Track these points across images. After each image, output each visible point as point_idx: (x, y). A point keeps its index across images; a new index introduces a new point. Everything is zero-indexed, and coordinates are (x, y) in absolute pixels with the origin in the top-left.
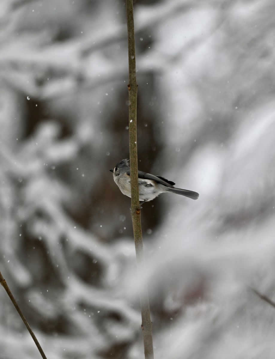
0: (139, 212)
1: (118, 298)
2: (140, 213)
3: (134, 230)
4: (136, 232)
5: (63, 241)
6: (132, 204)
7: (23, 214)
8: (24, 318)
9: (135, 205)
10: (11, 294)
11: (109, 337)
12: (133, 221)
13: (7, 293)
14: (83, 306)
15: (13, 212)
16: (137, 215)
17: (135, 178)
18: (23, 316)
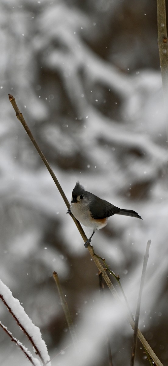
0: (165, 41)
1: (140, 132)
2: (167, 43)
3: (161, 60)
4: (163, 61)
5: (81, 72)
6: (158, 32)
7: (38, 43)
8: (42, 154)
9: (162, 33)
10: (28, 128)
11: (130, 175)
12: (159, 50)
13: (24, 128)
14: (102, 142)
15: (28, 41)
16: (164, 44)
17: (162, 4)
18: (40, 152)
